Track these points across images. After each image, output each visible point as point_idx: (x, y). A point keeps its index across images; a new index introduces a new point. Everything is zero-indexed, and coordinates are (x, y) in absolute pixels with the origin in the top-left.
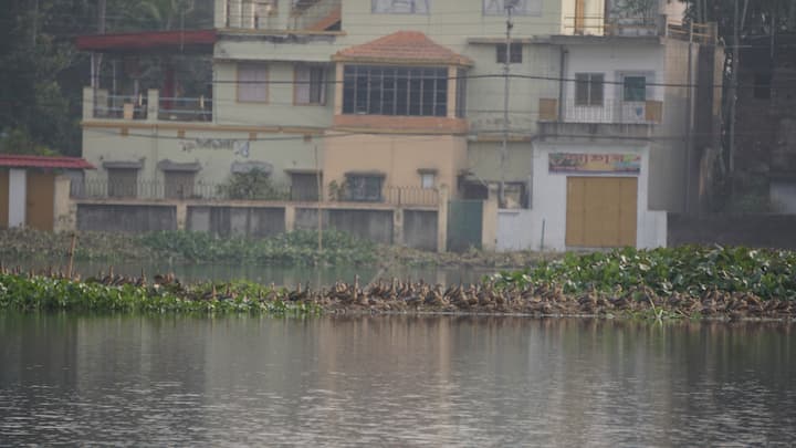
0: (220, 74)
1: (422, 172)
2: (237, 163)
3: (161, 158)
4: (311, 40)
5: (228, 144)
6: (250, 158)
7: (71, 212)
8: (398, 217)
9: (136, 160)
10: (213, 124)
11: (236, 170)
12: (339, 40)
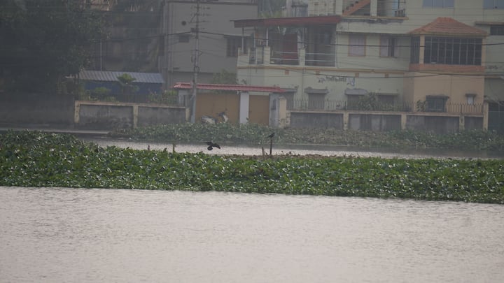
0: (339, 40)
1: (468, 96)
2: (348, 89)
3: (305, 87)
4: (390, 22)
5: (343, 79)
6: (355, 87)
7: (287, 117)
8: (462, 120)
9: (293, 87)
10: (336, 68)
11: (348, 93)
12: (405, 22)
